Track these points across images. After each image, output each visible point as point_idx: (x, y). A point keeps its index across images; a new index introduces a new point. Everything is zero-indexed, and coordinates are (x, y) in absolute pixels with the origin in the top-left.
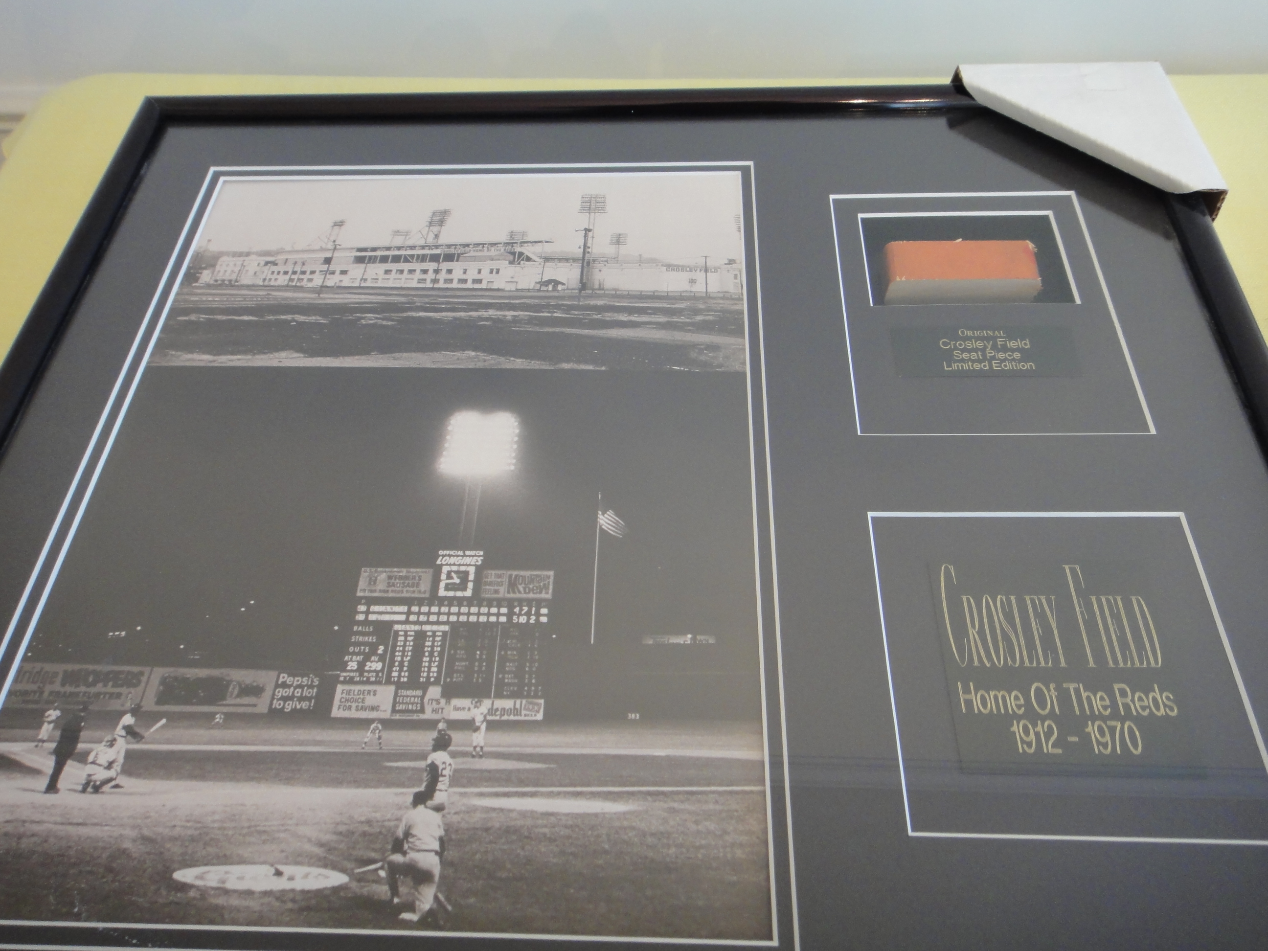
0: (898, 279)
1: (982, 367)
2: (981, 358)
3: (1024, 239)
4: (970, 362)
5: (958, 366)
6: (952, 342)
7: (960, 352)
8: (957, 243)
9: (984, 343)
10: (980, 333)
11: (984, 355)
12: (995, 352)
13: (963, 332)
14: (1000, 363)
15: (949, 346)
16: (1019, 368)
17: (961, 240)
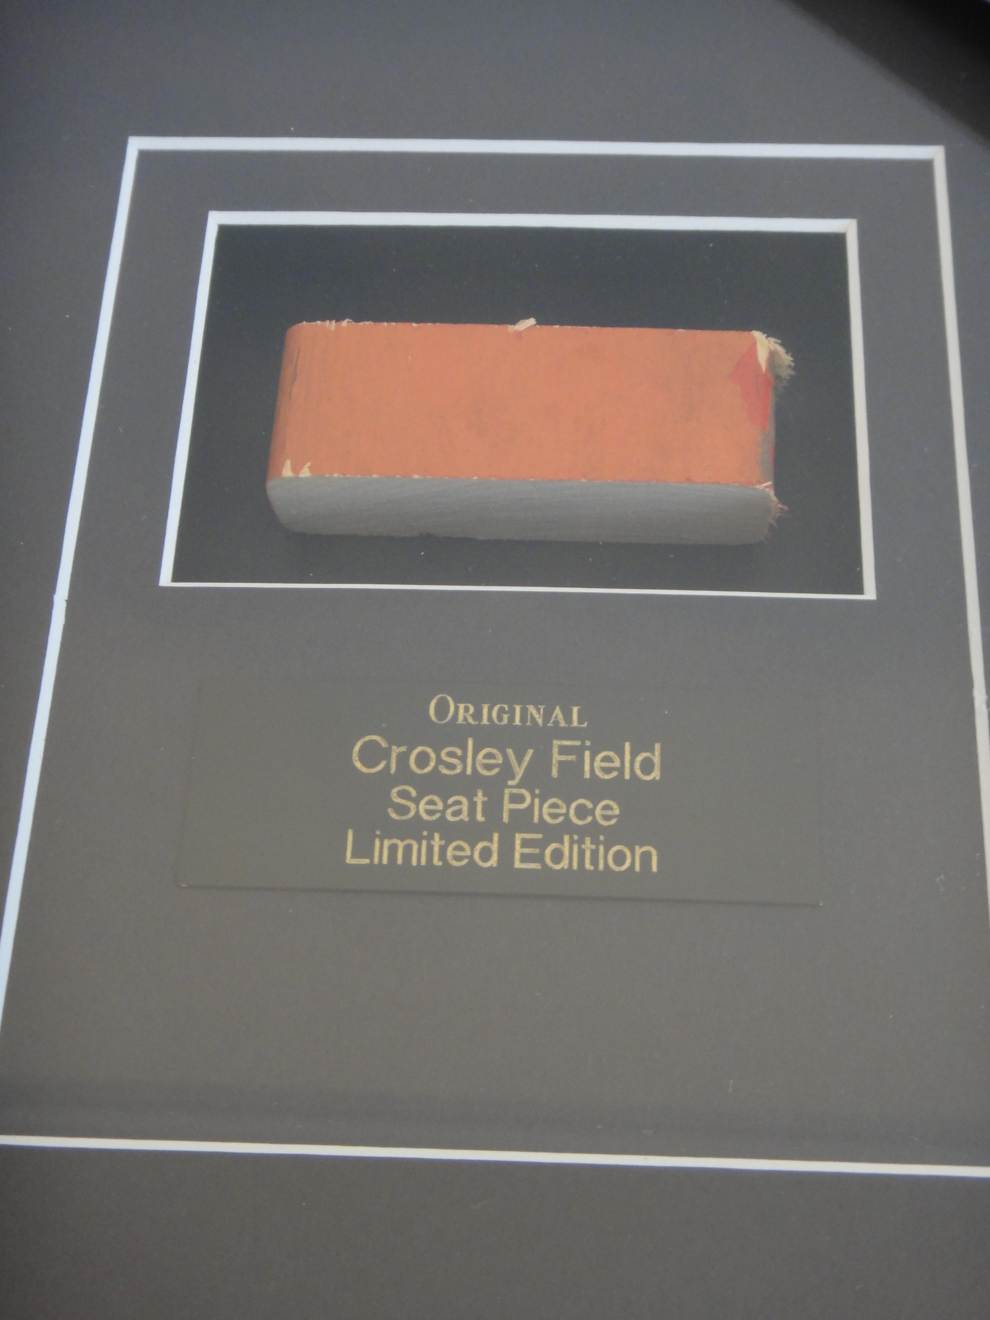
0: (287, 472)
1: (476, 856)
2: (480, 817)
3: (745, 324)
4: (437, 836)
5: (393, 849)
6: (394, 748)
7: (414, 793)
8: (519, 334)
9: (505, 756)
10: (501, 711)
11: (493, 807)
12: (533, 797)
13: (442, 709)
14: (542, 845)
15: (381, 766)
16: (601, 867)
17: (532, 321)
